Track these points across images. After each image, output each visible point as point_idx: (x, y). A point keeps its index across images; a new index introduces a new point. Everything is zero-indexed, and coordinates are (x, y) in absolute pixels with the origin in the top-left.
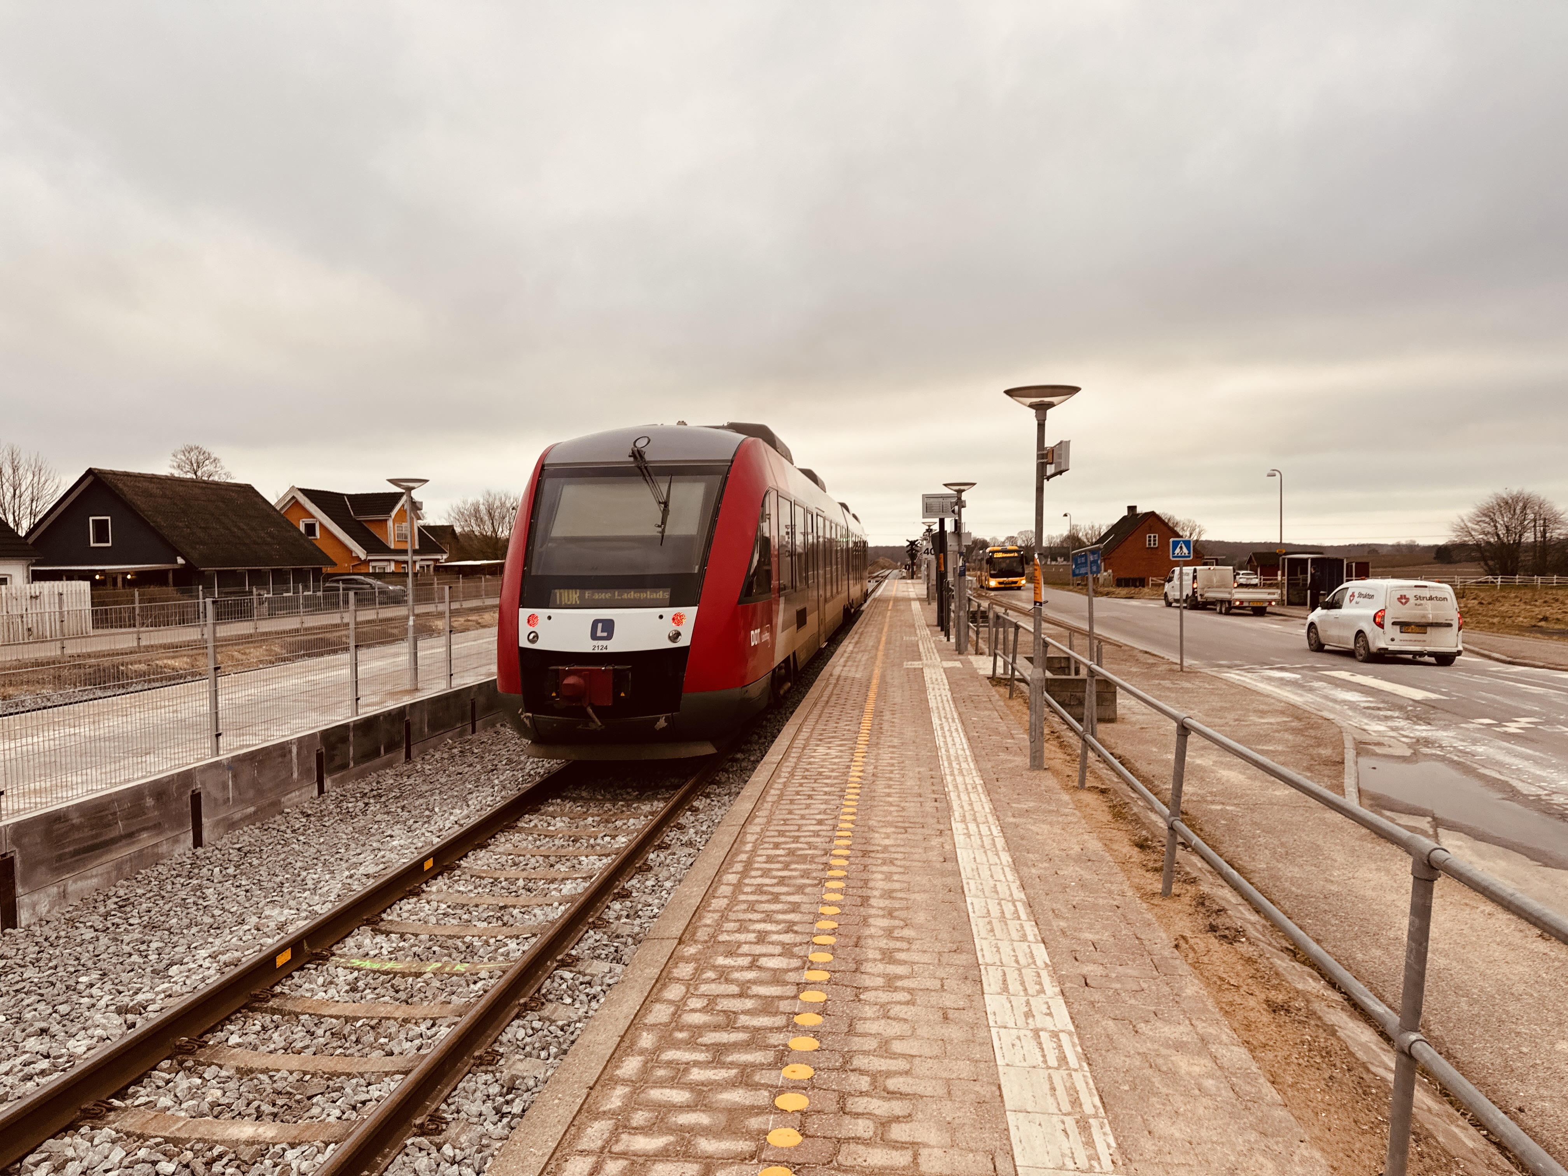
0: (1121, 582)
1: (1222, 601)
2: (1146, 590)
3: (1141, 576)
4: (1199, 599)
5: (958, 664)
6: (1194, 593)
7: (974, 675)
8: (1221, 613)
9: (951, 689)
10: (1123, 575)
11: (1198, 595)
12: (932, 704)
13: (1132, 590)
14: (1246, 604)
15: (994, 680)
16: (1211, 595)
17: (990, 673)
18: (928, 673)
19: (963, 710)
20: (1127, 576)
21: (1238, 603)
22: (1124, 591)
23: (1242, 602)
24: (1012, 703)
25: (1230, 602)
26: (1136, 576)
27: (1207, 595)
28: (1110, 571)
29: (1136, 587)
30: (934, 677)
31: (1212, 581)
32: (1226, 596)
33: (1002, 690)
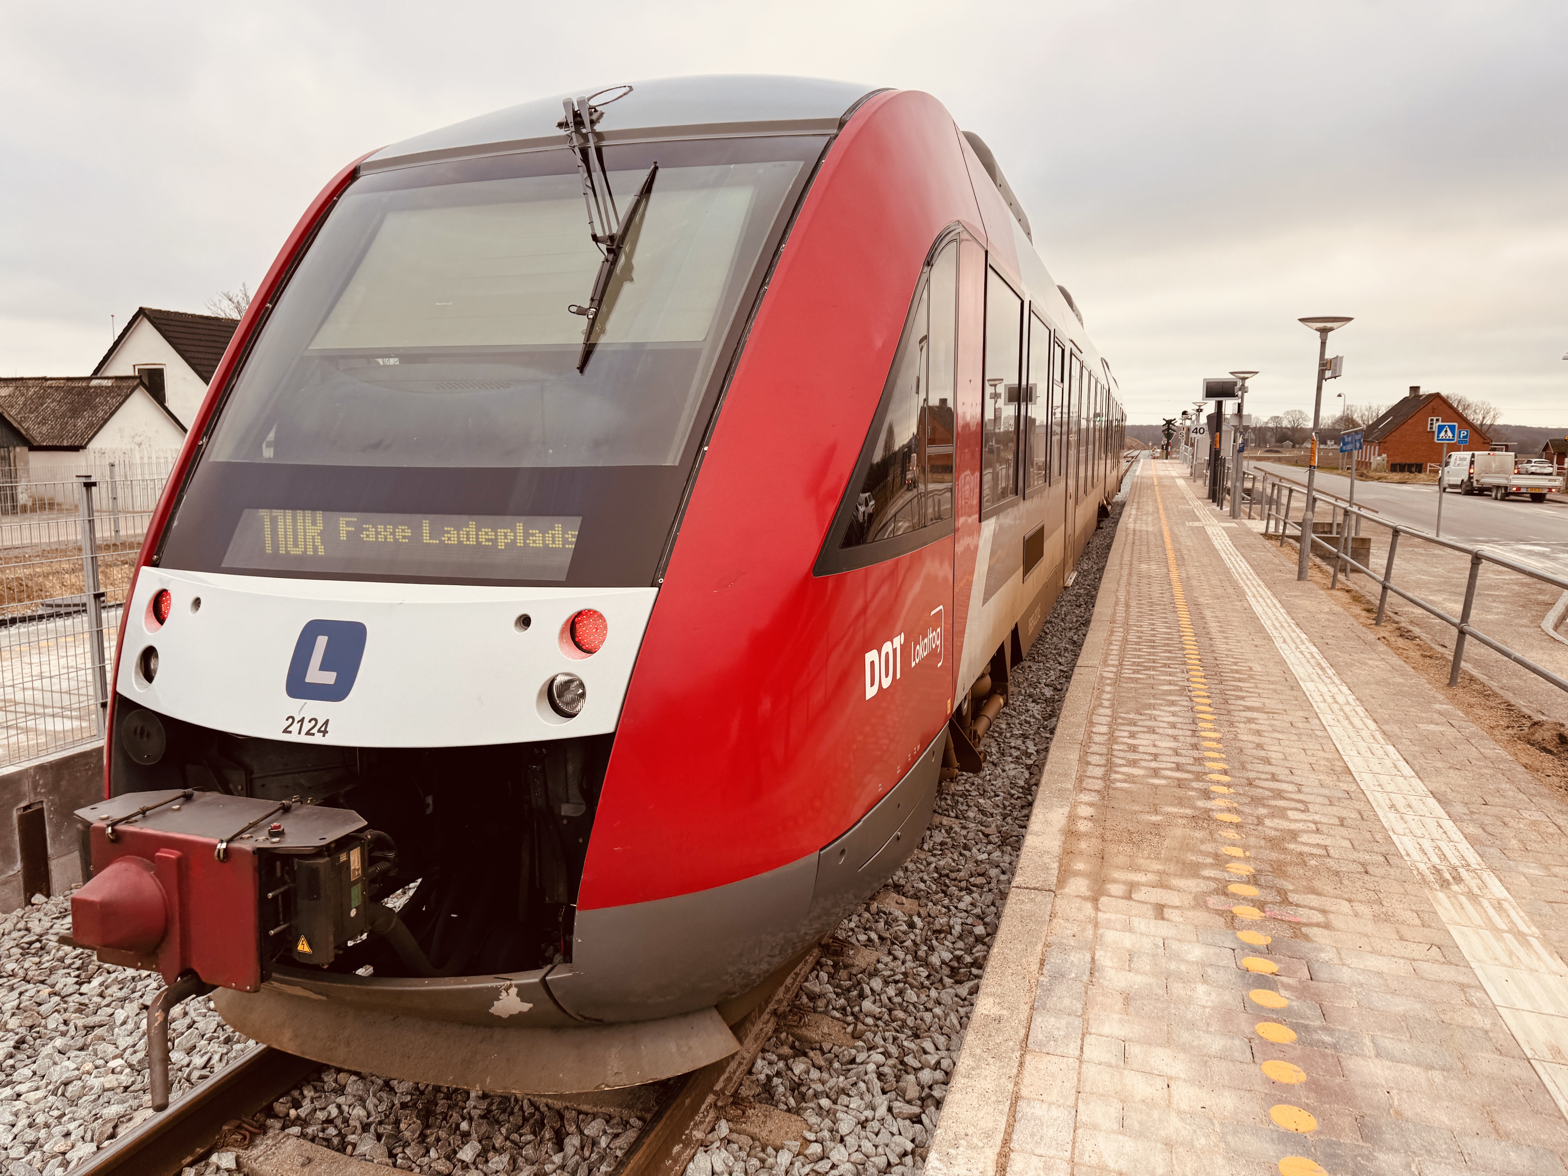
0: (1395, 468)
1: (1498, 487)
2: (1422, 476)
3: (1419, 461)
4: (1475, 484)
5: (1233, 525)
6: (1470, 478)
7: (1249, 532)
8: (1496, 499)
9: (1230, 540)
10: (1398, 460)
11: (1474, 481)
12: (1218, 547)
13: (1406, 475)
14: (1523, 490)
15: (1266, 535)
16: (1488, 480)
17: (1263, 531)
18: (1209, 530)
19: (1243, 551)
20: (1404, 461)
21: (1514, 489)
22: (1397, 476)
23: (1519, 488)
24: (1282, 549)
25: (1506, 488)
26: (1413, 461)
27: (1483, 480)
28: (1384, 455)
29: (1411, 472)
30: (1215, 532)
31: (1490, 467)
32: (1502, 481)
33: (1273, 542)
